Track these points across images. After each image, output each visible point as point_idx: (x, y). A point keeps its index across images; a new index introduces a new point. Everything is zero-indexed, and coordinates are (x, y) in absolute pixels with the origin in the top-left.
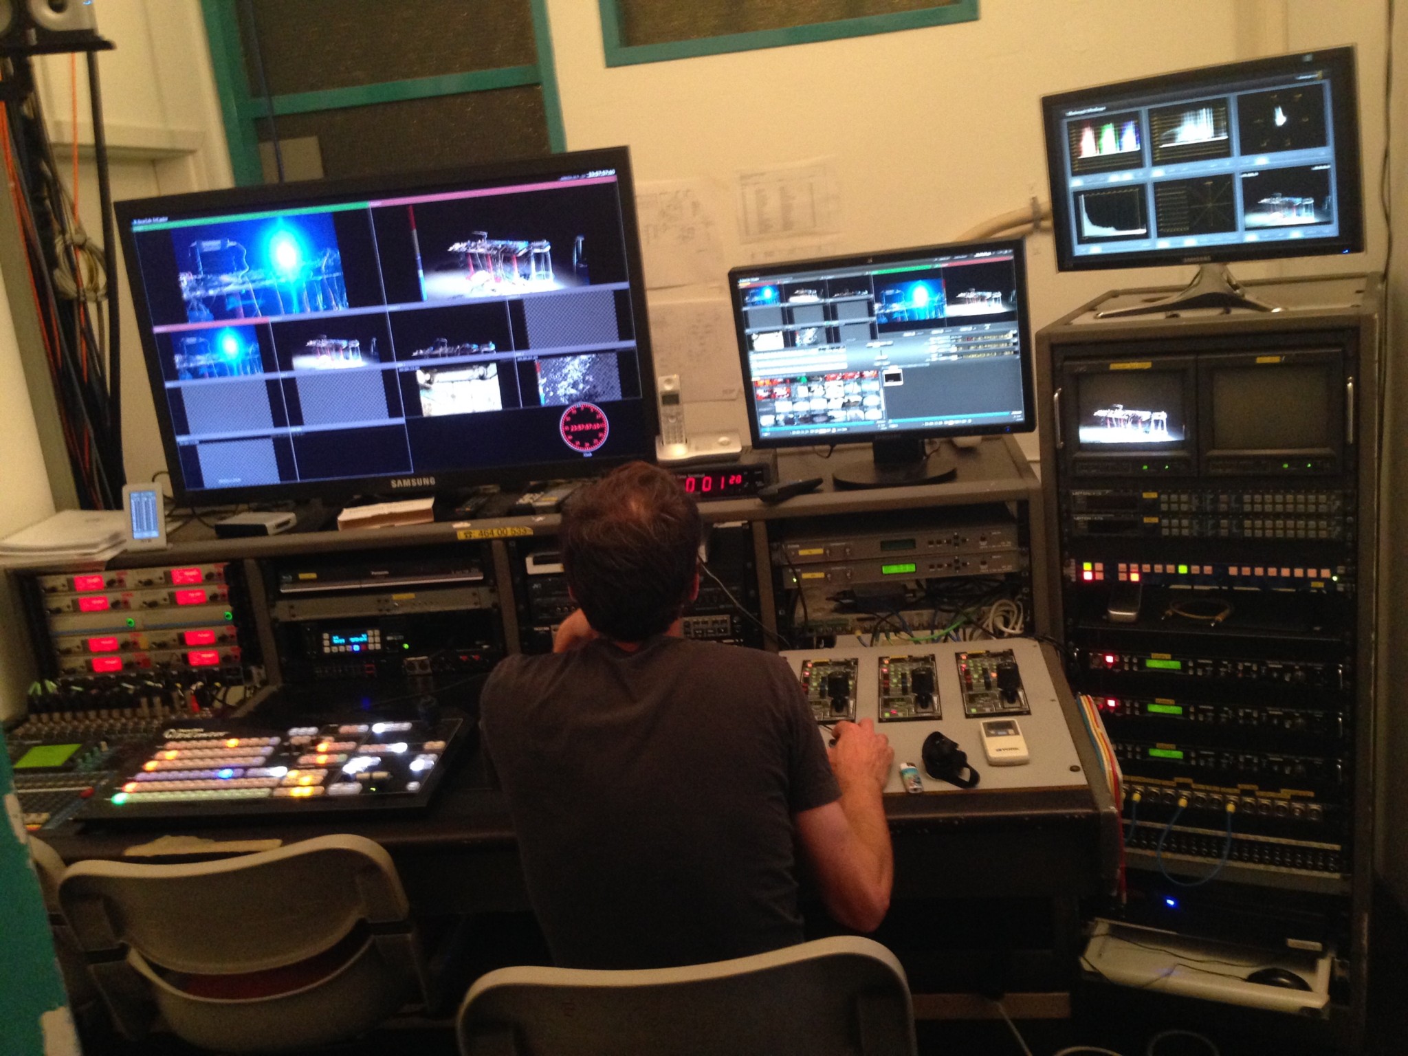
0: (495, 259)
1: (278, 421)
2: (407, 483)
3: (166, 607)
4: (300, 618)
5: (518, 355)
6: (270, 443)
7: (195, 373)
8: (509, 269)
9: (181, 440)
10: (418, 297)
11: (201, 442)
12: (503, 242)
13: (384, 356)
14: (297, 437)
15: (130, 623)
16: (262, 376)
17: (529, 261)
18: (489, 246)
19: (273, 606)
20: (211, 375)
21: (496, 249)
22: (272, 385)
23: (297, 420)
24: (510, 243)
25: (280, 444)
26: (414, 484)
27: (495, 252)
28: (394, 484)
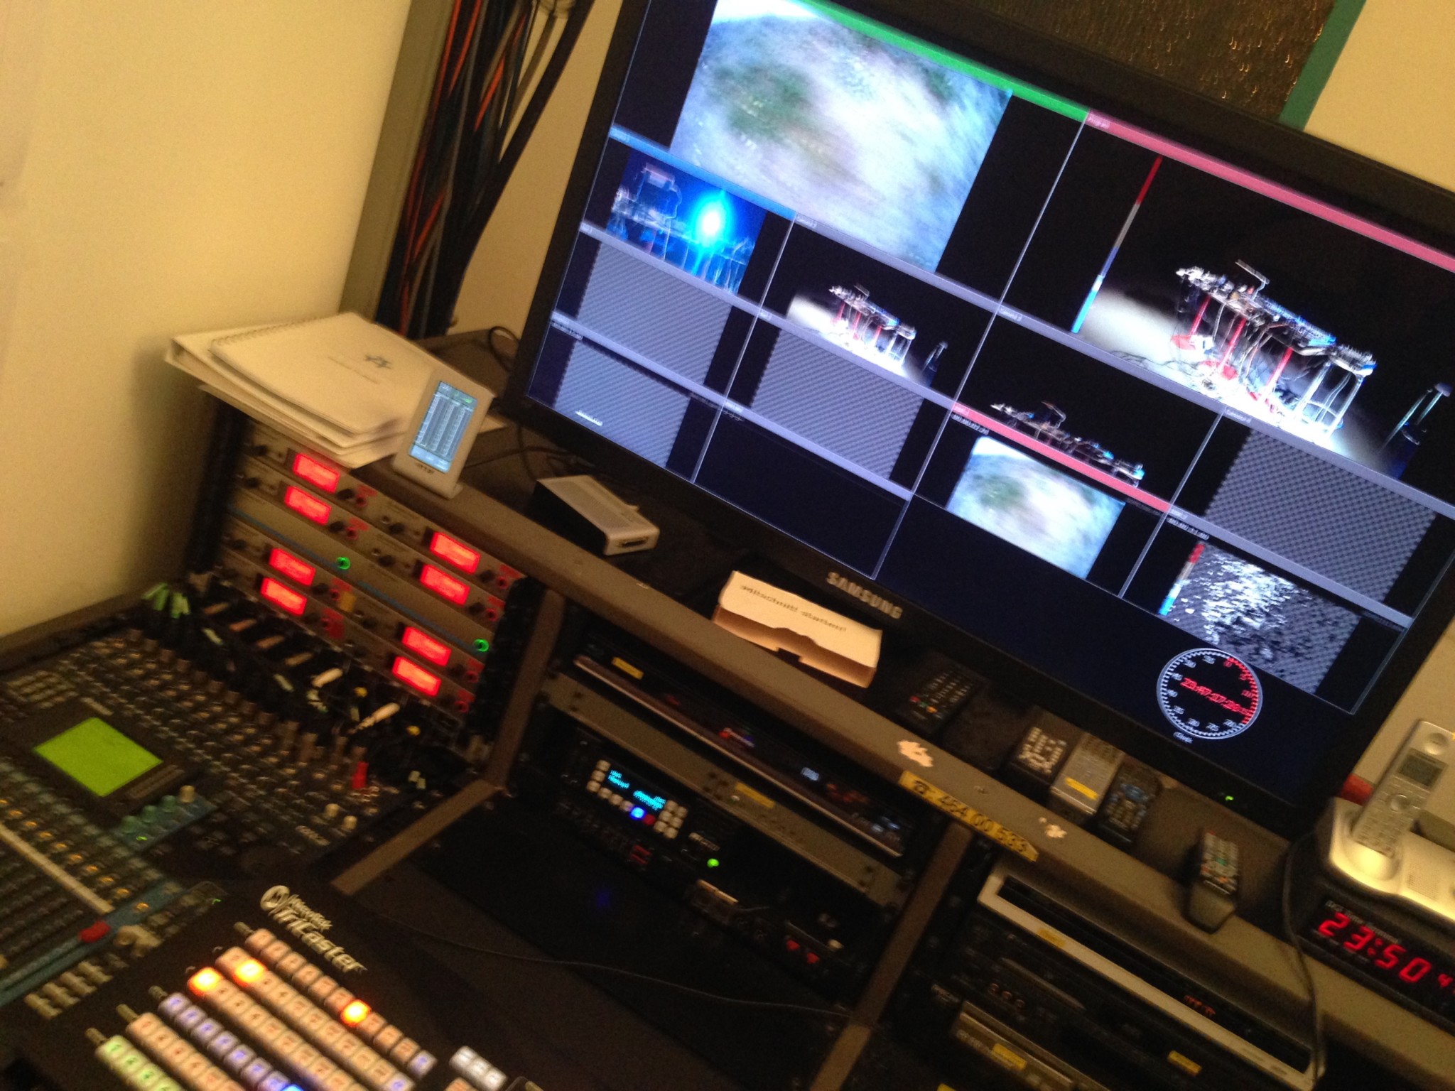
0: (1251, 333)
1: (715, 379)
2: (854, 590)
3: (402, 575)
4: (581, 718)
5: (1175, 513)
6: (684, 402)
7: (635, 233)
8: (1263, 365)
9: (559, 319)
10: (1066, 320)
11: (586, 341)
12: (1287, 315)
13: (942, 379)
14: (728, 418)
15: (342, 563)
16: (730, 296)
17: (1312, 374)
18: (1257, 305)
19: (553, 677)
20: (656, 250)
21: (1268, 318)
22: (738, 319)
23: (744, 395)
24: (1301, 323)
25: (698, 412)
26: (864, 599)
27: (1259, 323)
28: (833, 579)
